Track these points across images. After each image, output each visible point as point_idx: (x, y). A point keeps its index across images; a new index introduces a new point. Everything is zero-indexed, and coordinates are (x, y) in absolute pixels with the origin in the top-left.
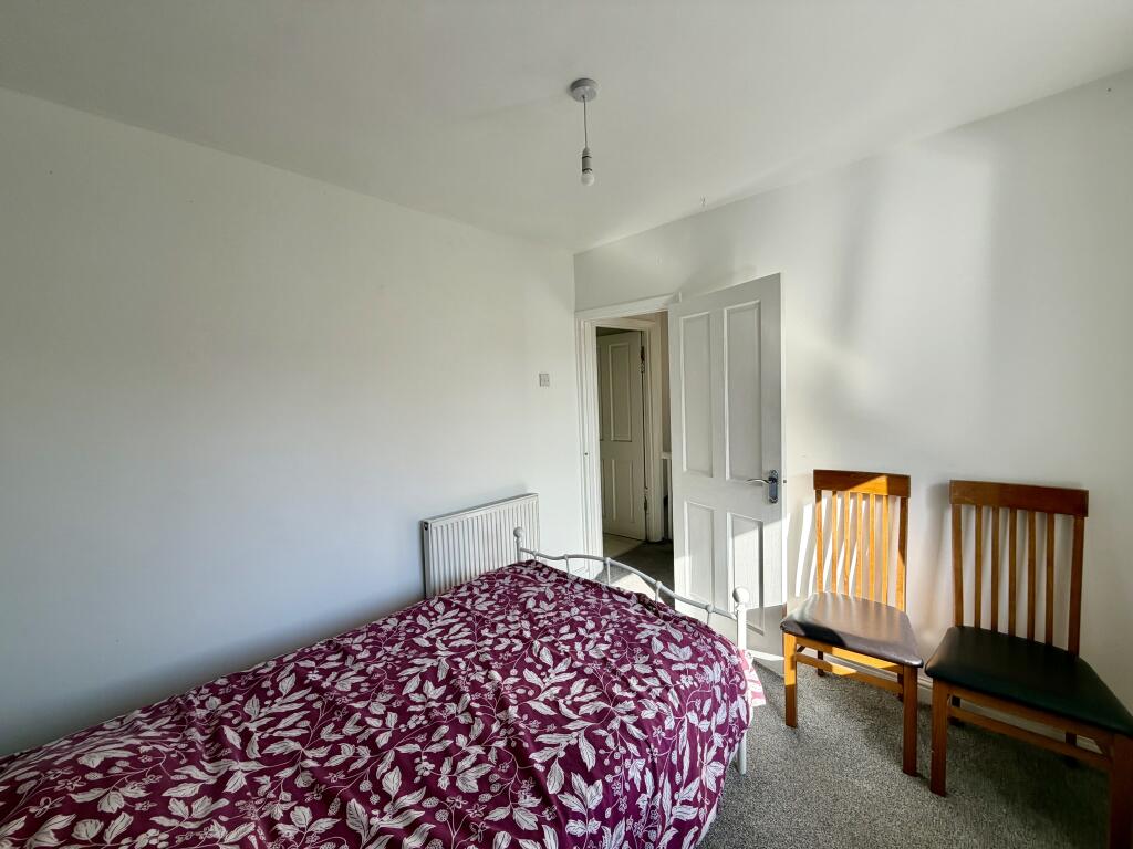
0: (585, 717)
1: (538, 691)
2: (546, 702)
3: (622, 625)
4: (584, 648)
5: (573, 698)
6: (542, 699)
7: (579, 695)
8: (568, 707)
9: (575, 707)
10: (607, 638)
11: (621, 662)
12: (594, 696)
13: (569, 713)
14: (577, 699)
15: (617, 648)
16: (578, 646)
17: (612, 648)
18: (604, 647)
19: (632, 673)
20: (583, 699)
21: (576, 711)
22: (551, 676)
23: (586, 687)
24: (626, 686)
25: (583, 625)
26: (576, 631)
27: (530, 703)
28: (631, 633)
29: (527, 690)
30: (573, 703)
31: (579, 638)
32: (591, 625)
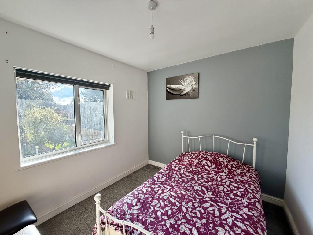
0: (157, 184)
1: (170, 190)
2: (167, 188)
3: (146, 214)
4: (160, 204)
5: (161, 189)
6: (168, 189)
7: (159, 190)
8: (161, 187)
9: (160, 187)
10: (152, 208)
11: (148, 198)
12: (155, 189)
13: (161, 185)
14: (159, 188)
15: (148, 204)
16: (162, 205)
17: (150, 204)
18: (153, 204)
19: (145, 194)
20: (158, 189)
21: (159, 186)
22: (168, 194)
23: (158, 191)
24: (147, 191)
25: (162, 214)
26: (165, 212)
27: (171, 188)
28: (143, 209)
29: (173, 191)
30: (160, 188)
31: (163, 208)
32: (159, 214)
